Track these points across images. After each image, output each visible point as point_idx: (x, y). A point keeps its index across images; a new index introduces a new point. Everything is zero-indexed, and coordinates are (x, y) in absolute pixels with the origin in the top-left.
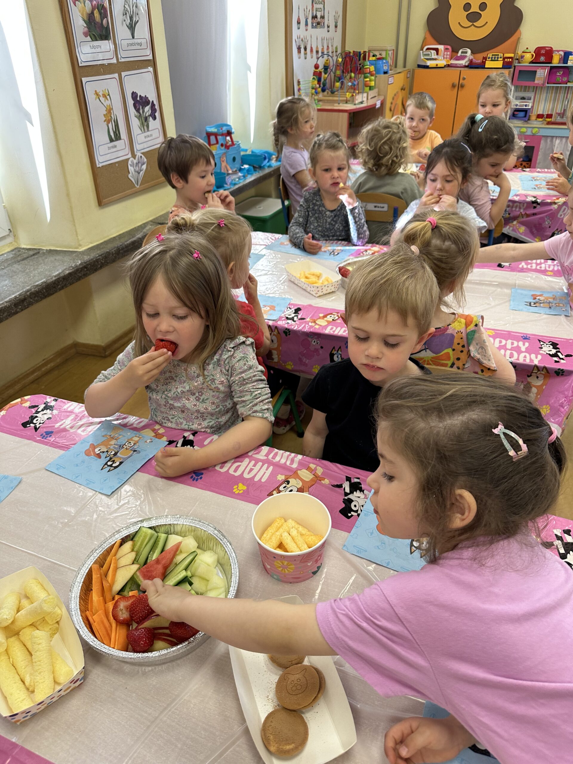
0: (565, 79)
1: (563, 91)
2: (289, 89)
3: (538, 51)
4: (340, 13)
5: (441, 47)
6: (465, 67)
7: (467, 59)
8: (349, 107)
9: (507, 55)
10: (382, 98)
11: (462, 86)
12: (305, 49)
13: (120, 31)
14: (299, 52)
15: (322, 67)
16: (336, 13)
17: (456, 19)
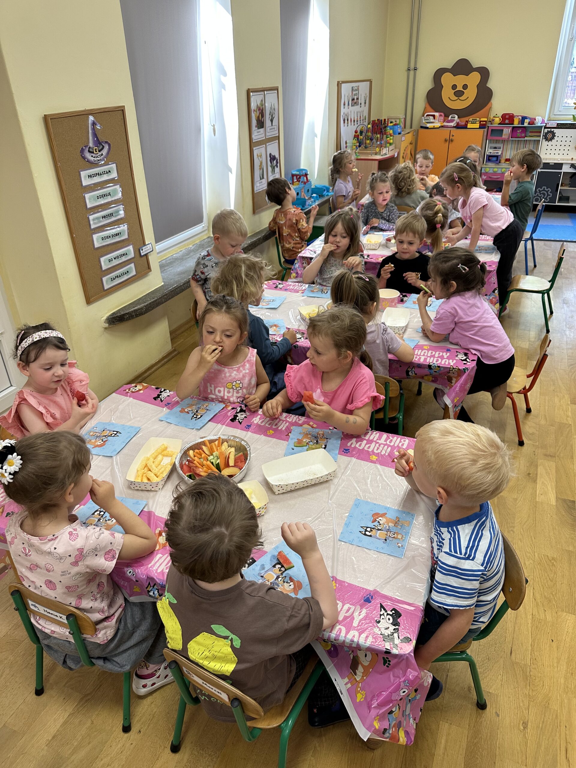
0: (523, 135)
1: (522, 143)
2: (338, 146)
3: (504, 116)
4: (368, 95)
6: (454, 127)
7: (455, 122)
8: (378, 157)
9: (482, 119)
10: (398, 150)
11: (452, 141)
12: (348, 120)
13: (268, 123)
14: (344, 122)
15: (359, 132)
16: (366, 94)
17: (447, 95)
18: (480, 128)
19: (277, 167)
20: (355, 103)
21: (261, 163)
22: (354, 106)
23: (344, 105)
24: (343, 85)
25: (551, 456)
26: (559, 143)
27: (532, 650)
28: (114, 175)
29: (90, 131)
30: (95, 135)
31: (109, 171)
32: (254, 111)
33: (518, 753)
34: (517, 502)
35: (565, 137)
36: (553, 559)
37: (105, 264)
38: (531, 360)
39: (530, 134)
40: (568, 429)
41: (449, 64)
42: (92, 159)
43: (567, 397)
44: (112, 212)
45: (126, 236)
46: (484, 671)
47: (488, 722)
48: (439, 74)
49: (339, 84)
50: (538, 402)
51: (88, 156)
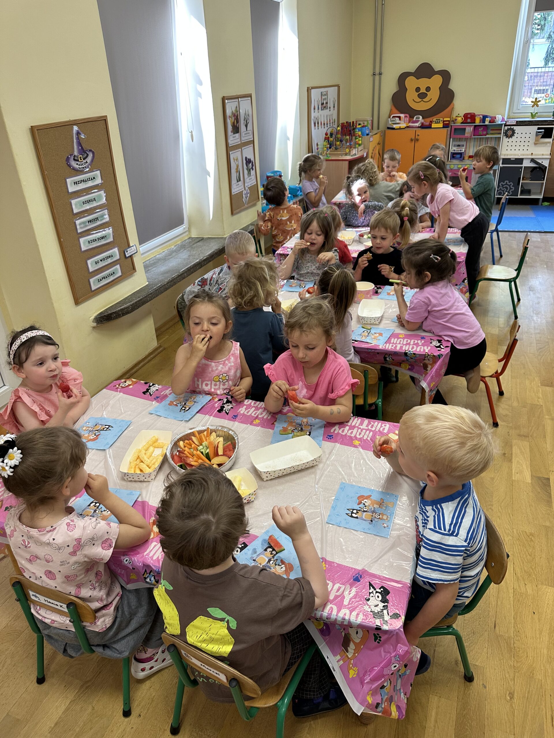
0: (485, 133)
1: (484, 140)
2: (310, 149)
3: (466, 116)
4: (336, 99)
5: (402, 115)
6: (419, 127)
7: (419, 122)
8: (348, 157)
9: (445, 119)
10: (366, 150)
11: (418, 140)
12: (318, 123)
13: (243, 128)
14: (315, 126)
15: (329, 134)
16: (334, 99)
17: (411, 97)
18: (443, 127)
19: (253, 170)
20: (325, 107)
21: (238, 166)
22: (323, 110)
23: (314, 109)
24: (313, 91)
25: (524, 436)
26: (519, 140)
27: (515, 623)
28: (99, 181)
29: (75, 141)
30: (79, 144)
31: (94, 178)
32: (230, 117)
33: (506, 723)
34: (494, 481)
35: (524, 133)
36: (531, 534)
37: (92, 266)
38: (501, 345)
39: (492, 132)
40: (539, 410)
41: (412, 68)
42: (77, 166)
43: (537, 379)
44: (97, 217)
45: (111, 239)
46: (470, 644)
47: (476, 694)
48: (403, 78)
49: (309, 90)
50: (510, 385)
51: (74, 164)
